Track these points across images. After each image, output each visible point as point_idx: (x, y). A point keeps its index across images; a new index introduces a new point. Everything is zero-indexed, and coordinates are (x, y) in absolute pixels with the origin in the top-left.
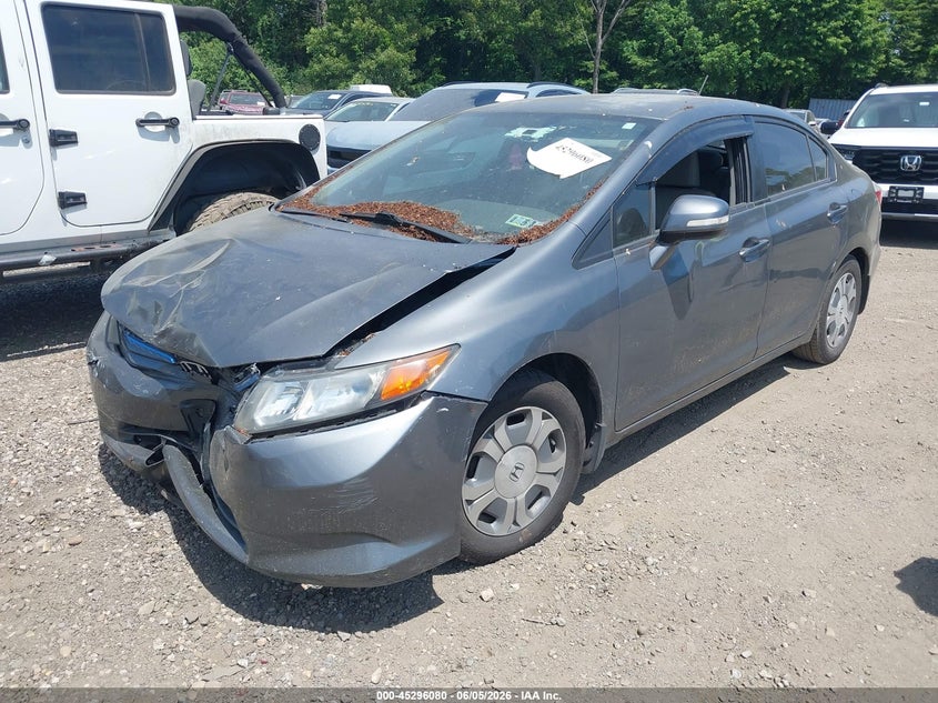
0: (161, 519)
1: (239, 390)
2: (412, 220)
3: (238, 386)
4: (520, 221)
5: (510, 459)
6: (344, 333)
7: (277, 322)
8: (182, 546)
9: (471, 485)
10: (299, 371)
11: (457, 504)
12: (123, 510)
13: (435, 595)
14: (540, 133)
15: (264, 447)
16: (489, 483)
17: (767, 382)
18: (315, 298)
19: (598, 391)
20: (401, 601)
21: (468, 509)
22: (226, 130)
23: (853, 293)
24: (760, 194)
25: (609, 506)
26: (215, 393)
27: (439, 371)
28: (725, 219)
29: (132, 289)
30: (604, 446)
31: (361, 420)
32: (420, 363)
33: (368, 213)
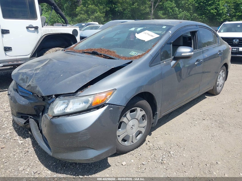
0: (29, 140)
1: (49, 103)
2: (103, 53)
3: (49, 102)
4: (133, 53)
5: (131, 123)
6: (81, 85)
7: (61, 82)
8: (34, 149)
9: (119, 131)
10: (67, 97)
11: (115, 137)
12: (18, 137)
13: (109, 164)
14: (139, 29)
15: (56, 120)
16: (125, 130)
17: (201, 100)
18: (73, 75)
19: (156, 103)
20: (98, 166)
21: (118, 138)
22: (52, 30)
23: (224, 76)
24: (200, 47)
25: (159, 136)
26: (44, 103)
27: (110, 97)
28: (192, 53)
29: (20, 73)
30: (158, 119)
31: (86, 112)
32: (104, 95)
33: (90, 51)
